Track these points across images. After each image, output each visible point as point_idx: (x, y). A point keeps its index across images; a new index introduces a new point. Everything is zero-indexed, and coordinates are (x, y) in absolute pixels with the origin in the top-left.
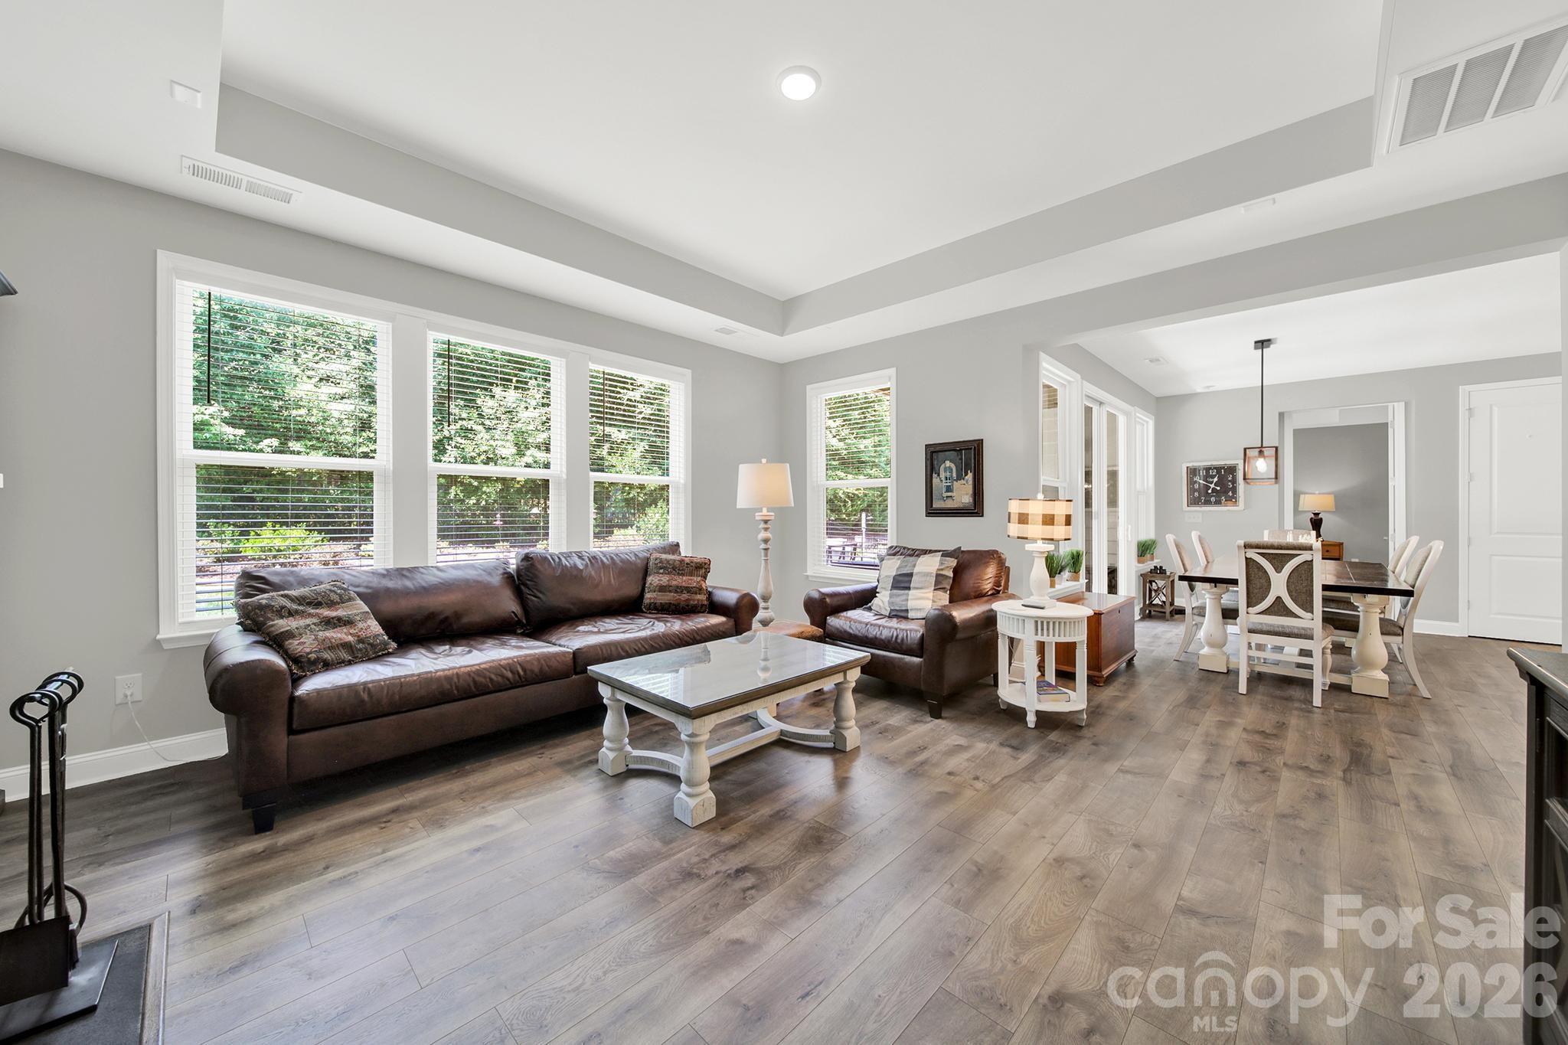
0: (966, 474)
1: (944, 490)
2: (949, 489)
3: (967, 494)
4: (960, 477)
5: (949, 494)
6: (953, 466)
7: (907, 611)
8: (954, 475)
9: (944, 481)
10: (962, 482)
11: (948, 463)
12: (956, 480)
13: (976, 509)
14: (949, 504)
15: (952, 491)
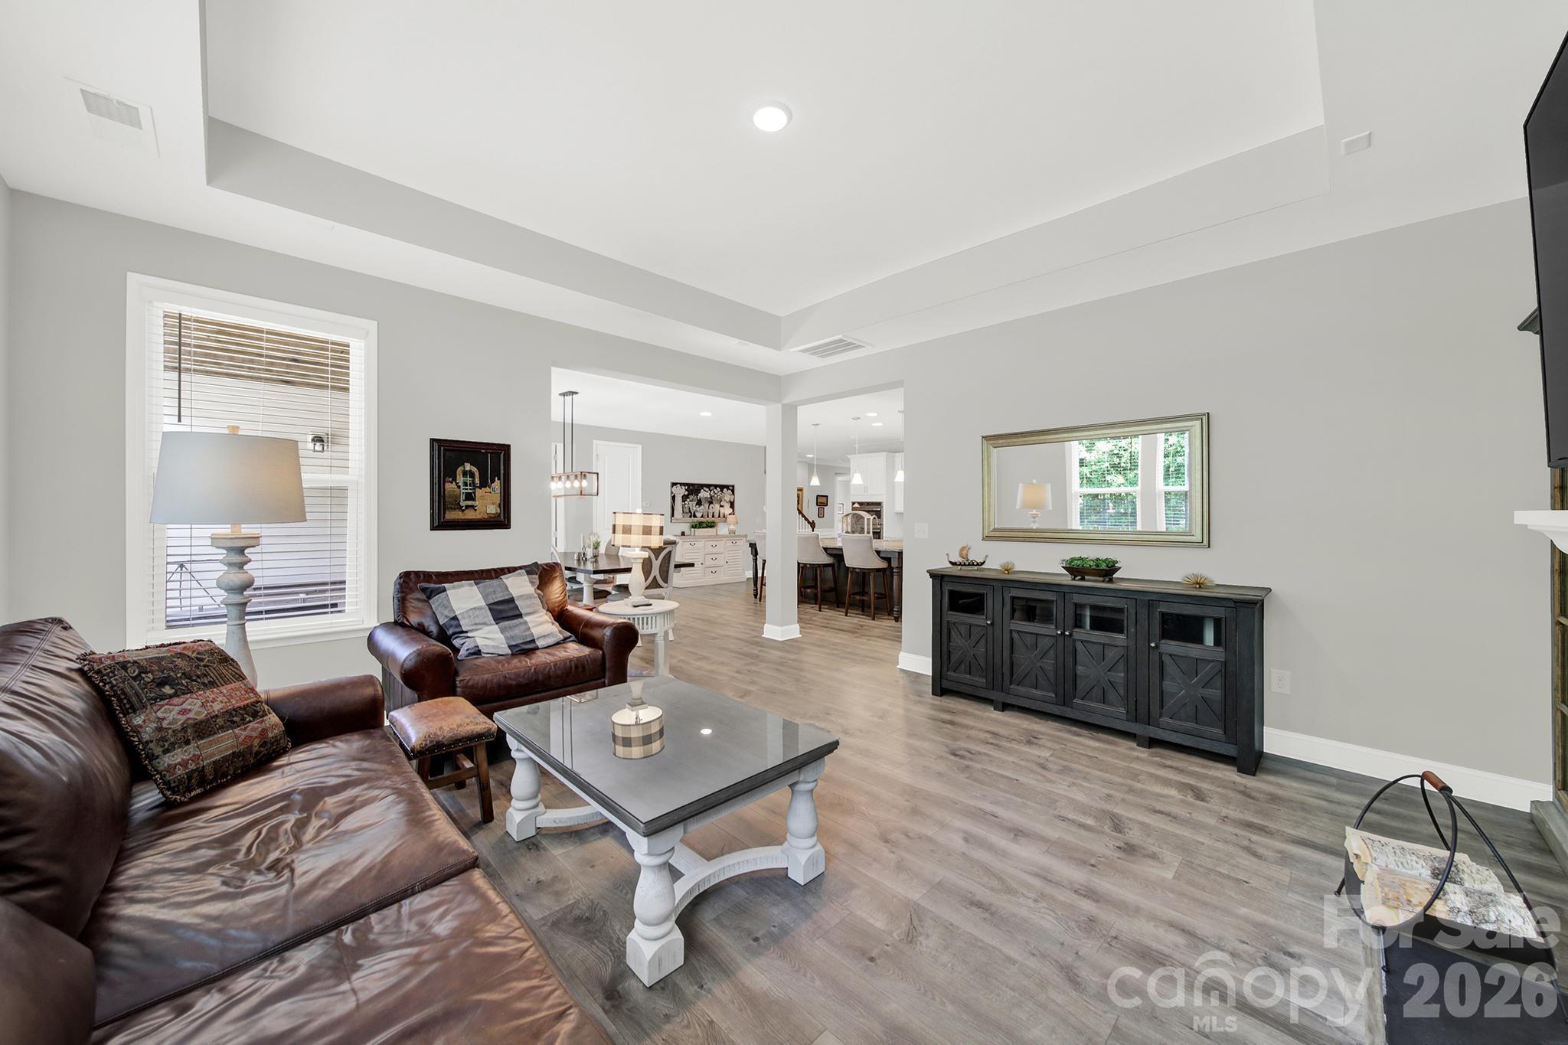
0: (493, 481)
1: (462, 497)
2: (470, 497)
3: (493, 504)
4: (484, 484)
5: (470, 503)
6: (474, 469)
7: (533, 641)
8: (477, 481)
9: (462, 487)
10: (488, 489)
11: (468, 467)
12: (480, 488)
13: (501, 521)
14: (470, 515)
15: (474, 499)
